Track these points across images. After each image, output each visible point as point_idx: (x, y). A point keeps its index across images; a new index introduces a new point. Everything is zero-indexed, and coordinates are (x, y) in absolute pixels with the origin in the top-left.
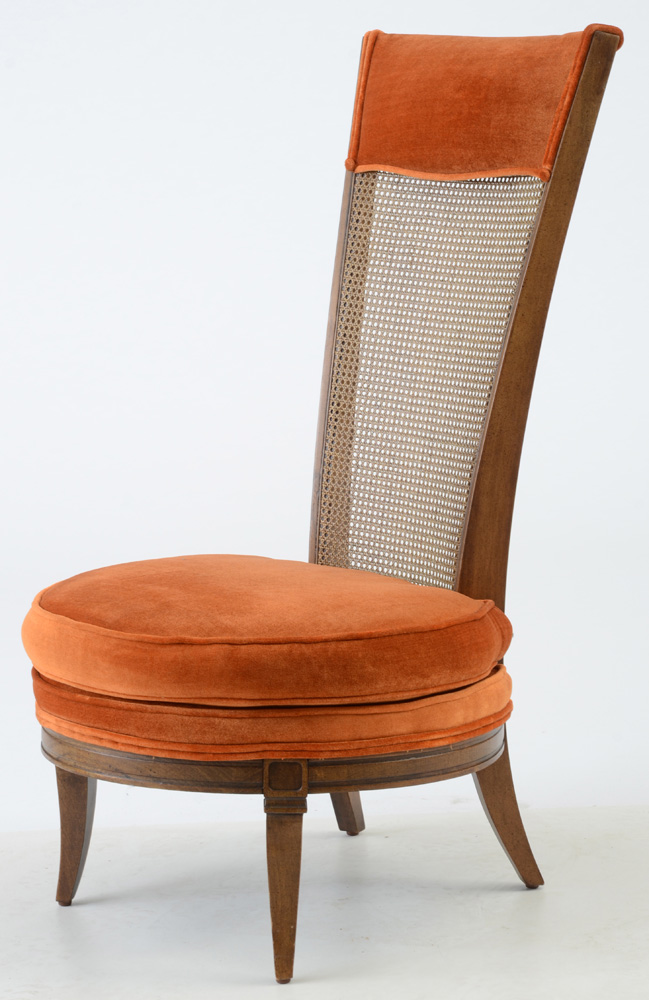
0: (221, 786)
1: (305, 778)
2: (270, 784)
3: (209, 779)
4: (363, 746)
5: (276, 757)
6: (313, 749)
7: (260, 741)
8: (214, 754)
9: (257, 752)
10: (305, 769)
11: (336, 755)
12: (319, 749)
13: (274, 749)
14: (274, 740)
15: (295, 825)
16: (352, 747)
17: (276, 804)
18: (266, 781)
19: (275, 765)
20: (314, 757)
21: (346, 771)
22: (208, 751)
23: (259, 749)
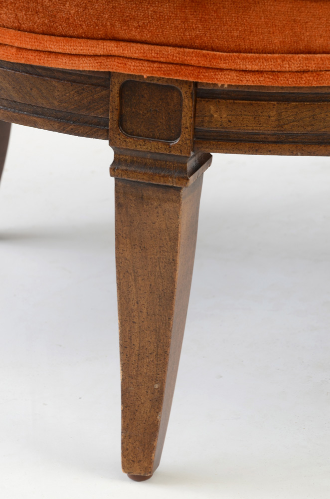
0: (35, 113)
1: (187, 120)
2: (121, 123)
3: (16, 97)
4: (312, 66)
5: (132, 69)
6: (203, 63)
7: (101, 33)
8: (19, 49)
9: (95, 56)
10: (187, 103)
11: (249, 81)
12: (215, 64)
13: (127, 53)
14: (127, 37)
15: (167, 206)
16: (286, 67)
17: (133, 163)
18: (113, 116)
19: (131, 86)
20: (205, 79)
21: (273, 113)
22: (8, 41)
23: (99, 51)
